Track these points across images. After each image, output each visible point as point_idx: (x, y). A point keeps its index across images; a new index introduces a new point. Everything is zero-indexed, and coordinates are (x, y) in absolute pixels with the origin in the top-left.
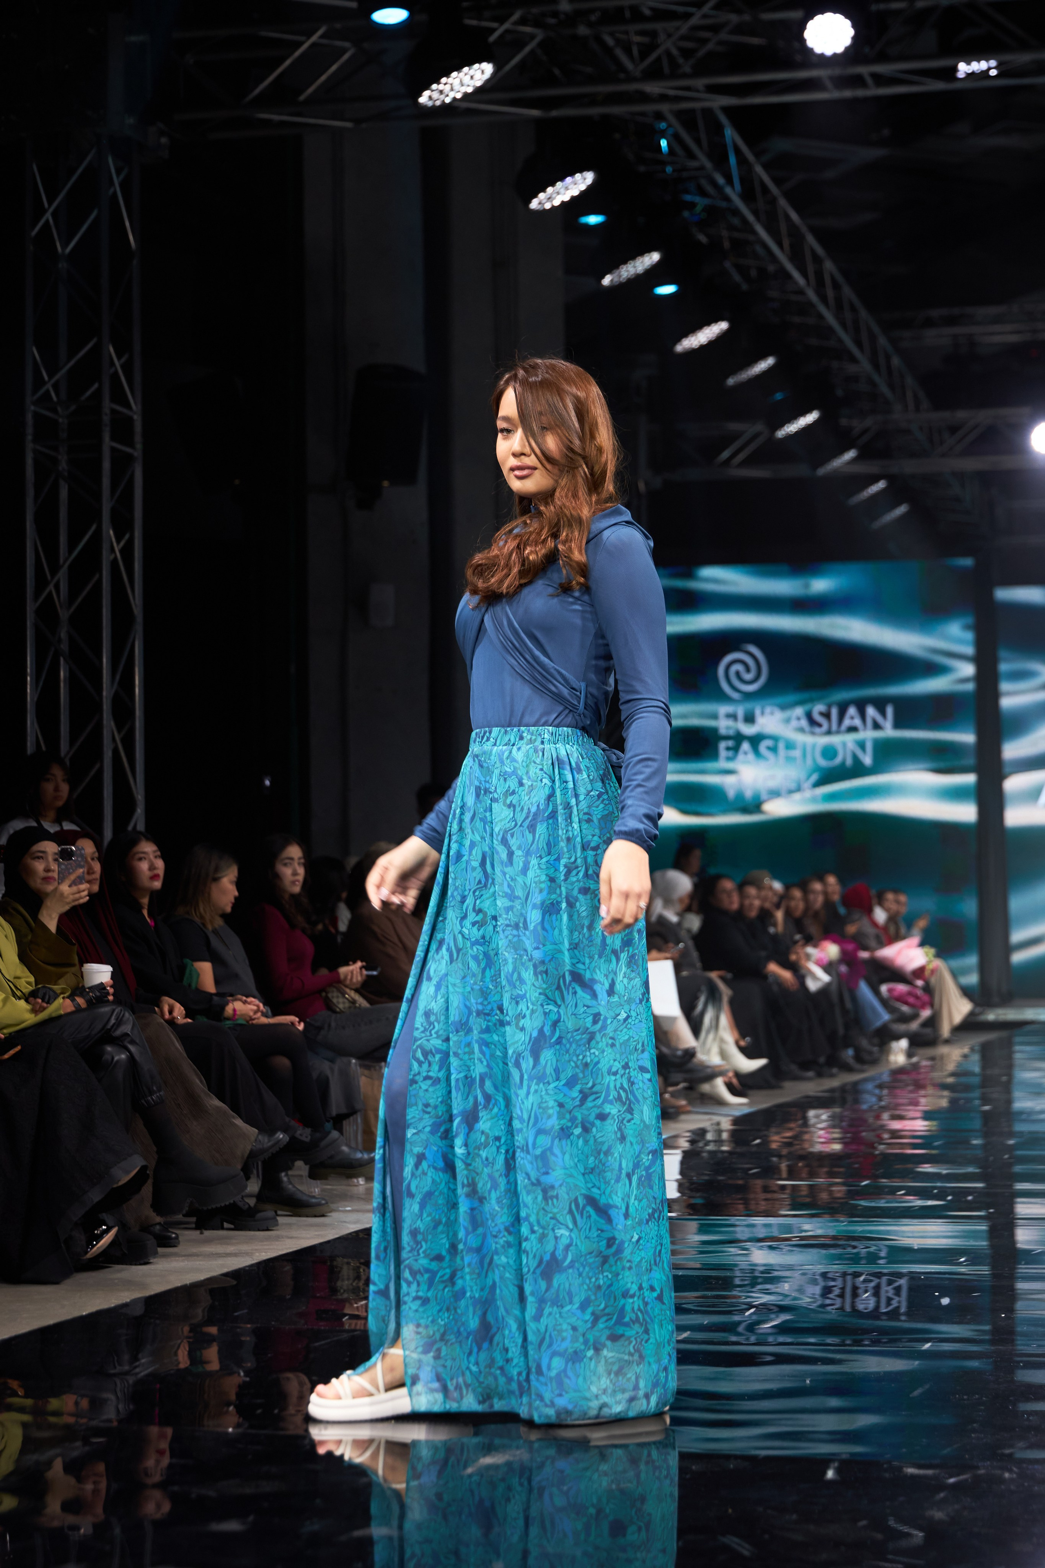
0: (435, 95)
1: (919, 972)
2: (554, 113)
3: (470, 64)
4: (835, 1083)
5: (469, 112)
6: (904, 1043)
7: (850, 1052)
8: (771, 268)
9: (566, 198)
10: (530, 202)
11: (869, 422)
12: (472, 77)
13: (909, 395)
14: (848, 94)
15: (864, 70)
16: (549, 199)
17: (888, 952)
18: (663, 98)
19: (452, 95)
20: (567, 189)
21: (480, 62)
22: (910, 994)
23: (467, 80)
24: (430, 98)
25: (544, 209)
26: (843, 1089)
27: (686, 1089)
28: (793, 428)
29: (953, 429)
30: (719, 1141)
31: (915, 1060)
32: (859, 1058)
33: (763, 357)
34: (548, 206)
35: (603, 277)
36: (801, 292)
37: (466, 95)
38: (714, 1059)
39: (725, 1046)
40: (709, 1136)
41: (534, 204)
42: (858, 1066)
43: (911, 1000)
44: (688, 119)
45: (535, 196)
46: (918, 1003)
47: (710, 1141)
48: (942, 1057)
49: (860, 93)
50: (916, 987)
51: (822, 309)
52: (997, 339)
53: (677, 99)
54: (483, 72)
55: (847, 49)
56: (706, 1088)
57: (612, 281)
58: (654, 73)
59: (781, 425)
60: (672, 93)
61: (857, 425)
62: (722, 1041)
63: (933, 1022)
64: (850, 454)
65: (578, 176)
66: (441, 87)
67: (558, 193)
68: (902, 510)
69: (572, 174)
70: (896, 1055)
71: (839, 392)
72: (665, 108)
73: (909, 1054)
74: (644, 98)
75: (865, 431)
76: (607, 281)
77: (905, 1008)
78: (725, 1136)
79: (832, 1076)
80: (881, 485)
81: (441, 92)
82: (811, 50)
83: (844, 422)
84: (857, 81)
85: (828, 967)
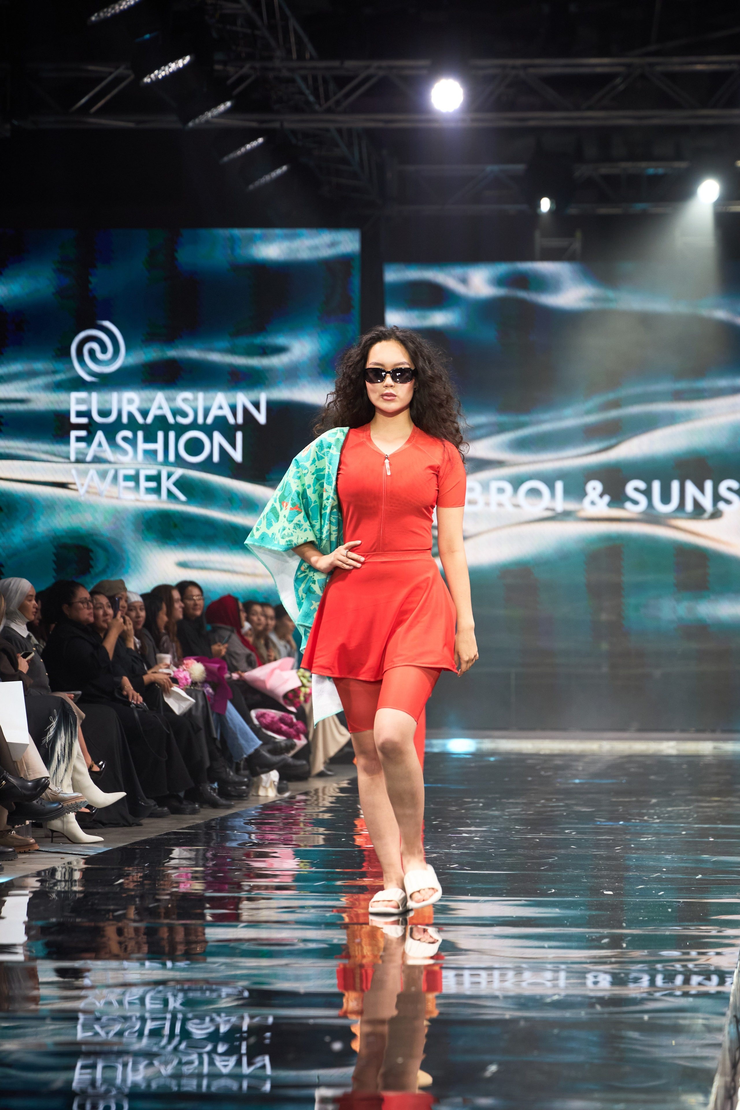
1: (292, 696)
4: (197, 820)
6: (274, 775)
7: (216, 785)
11: (246, 69)
13: (293, 39)
17: (258, 673)
22: (282, 720)
26: (208, 826)
27: (33, 825)
28: (161, 73)
29: (342, 81)
30: (71, 881)
31: (287, 795)
32: (223, 793)
38: (67, 791)
39: (77, 777)
40: (58, 876)
42: (223, 801)
43: (284, 727)
46: (292, 731)
47: (60, 881)
48: (316, 791)
50: (291, 713)
56: (56, 824)
59: (149, 69)
61: (233, 72)
62: (75, 769)
63: (307, 752)
64: (225, 106)
68: (282, 169)
70: (265, 788)
71: (215, 35)
73: (280, 790)
75: (241, 79)
77: (279, 738)
78: (77, 875)
79: (194, 812)
80: (260, 140)
83: (218, 67)
85: (192, 688)
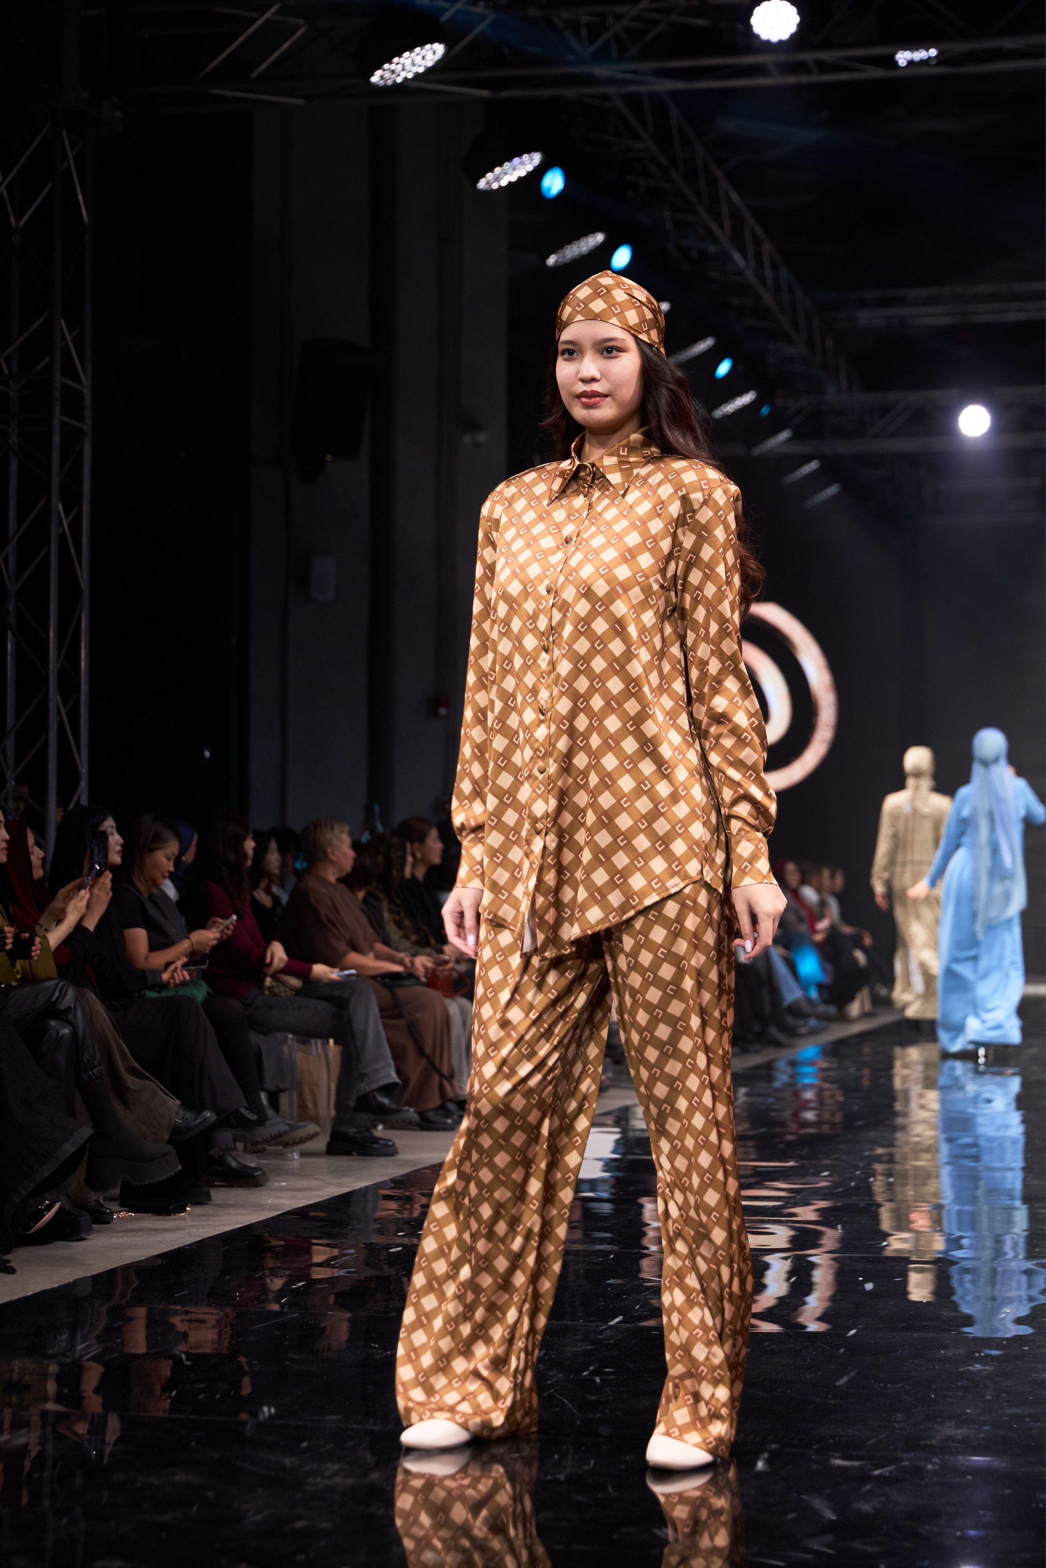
0: (387, 75)
2: (504, 94)
3: (422, 44)
5: (419, 91)
8: (712, 249)
9: (514, 178)
10: (478, 182)
11: (802, 402)
12: (423, 58)
13: (842, 376)
14: (792, 80)
15: (808, 57)
16: (497, 179)
18: (610, 81)
19: (403, 75)
20: (514, 169)
21: (432, 43)
23: (418, 60)
24: (382, 77)
25: (492, 190)
28: (730, 408)
29: (885, 411)
33: (702, 337)
34: (495, 186)
35: (548, 257)
36: (740, 273)
37: (417, 76)
41: (482, 184)
44: (634, 101)
45: (483, 175)
49: (804, 79)
51: (760, 290)
52: (929, 321)
53: (624, 82)
54: (434, 53)
55: (793, 36)
57: (556, 261)
58: (601, 57)
59: (718, 405)
60: (619, 76)
61: (791, 405)
64: (784, 435)
65: (526, 157)
66: (393, 67)
67: (506, 174)
68: (833, 490)
69: (520, 155)
71: (774, 373)
72: (612, 90)
74: (590, 80)
75: (799, 412)
76: (551, 260)
80: (814, 465)
81: (393, 72)
82: (757, 37)
83: (779, 402)
84: (801, 67)
